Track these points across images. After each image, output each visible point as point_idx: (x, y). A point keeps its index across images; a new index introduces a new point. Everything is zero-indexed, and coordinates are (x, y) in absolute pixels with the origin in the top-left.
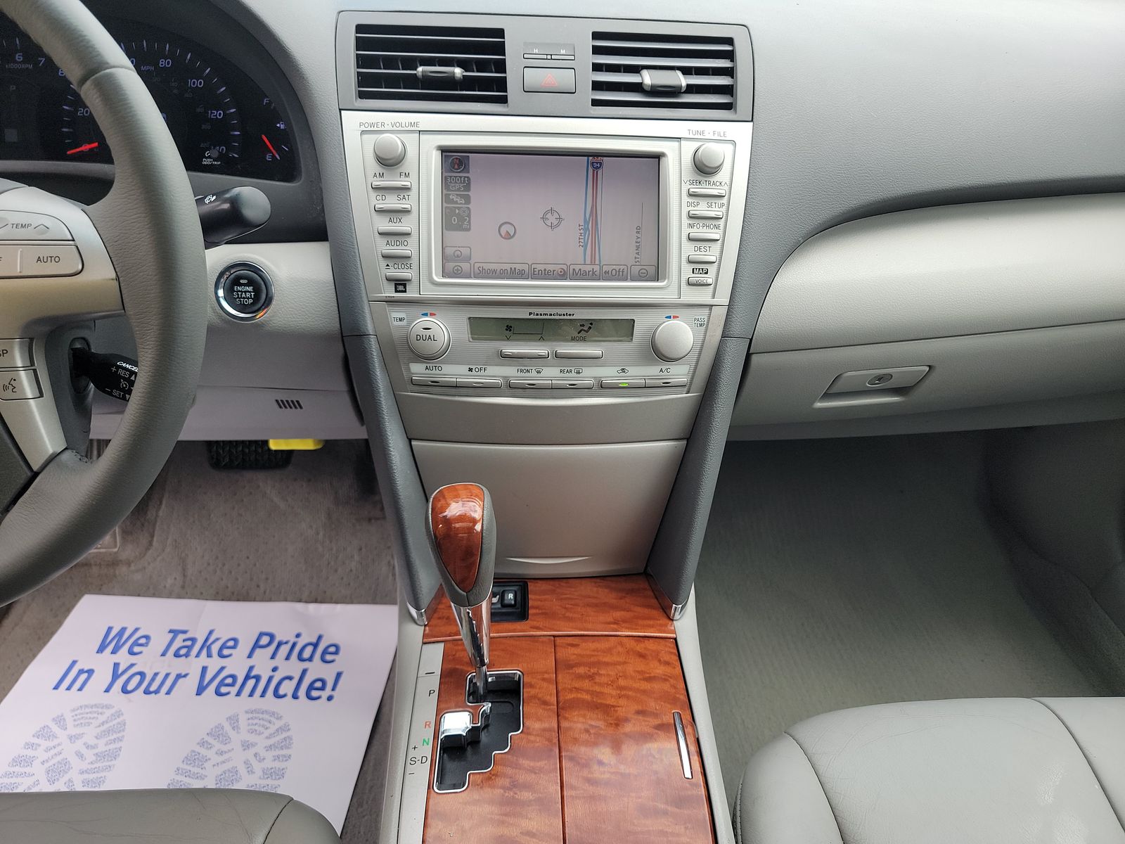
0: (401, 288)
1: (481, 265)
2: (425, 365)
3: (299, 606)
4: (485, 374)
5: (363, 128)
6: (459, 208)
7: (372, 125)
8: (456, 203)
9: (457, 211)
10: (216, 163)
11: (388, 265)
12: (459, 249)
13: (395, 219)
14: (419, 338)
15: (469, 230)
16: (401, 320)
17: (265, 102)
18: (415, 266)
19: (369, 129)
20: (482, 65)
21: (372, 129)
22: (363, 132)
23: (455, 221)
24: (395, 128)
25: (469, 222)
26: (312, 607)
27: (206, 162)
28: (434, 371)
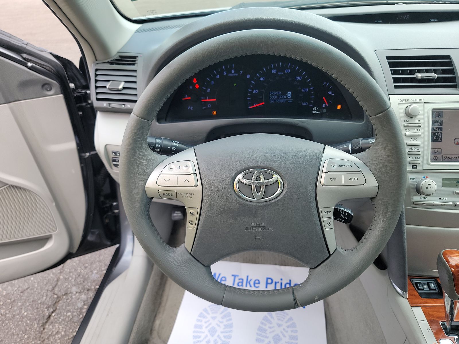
0: (415, 167)
1: (446, 156)
2: (420, 197)
3: (278, 267)
4: (446, 200)
5: (399, 102)
6: (437, 133)
7: (403, 100)
8: (436, 130)
9: (437, 134)
10: (318, 113)
11: (410, 158)
12: (436, 149)
13: (414, 139)
14: (426, 188)
15: (441, 141)
16: (413, 179)
17: (324, 84)
18: (421, 158)
19: (402, 102)
20: (444, 72)
21: (403, 102)
22: (400, 104)
23: (435, 138)
24: (413, 102)
25: (441, 138)
26: (283, 267)
27: (314, 112)
28: (424, 199)
